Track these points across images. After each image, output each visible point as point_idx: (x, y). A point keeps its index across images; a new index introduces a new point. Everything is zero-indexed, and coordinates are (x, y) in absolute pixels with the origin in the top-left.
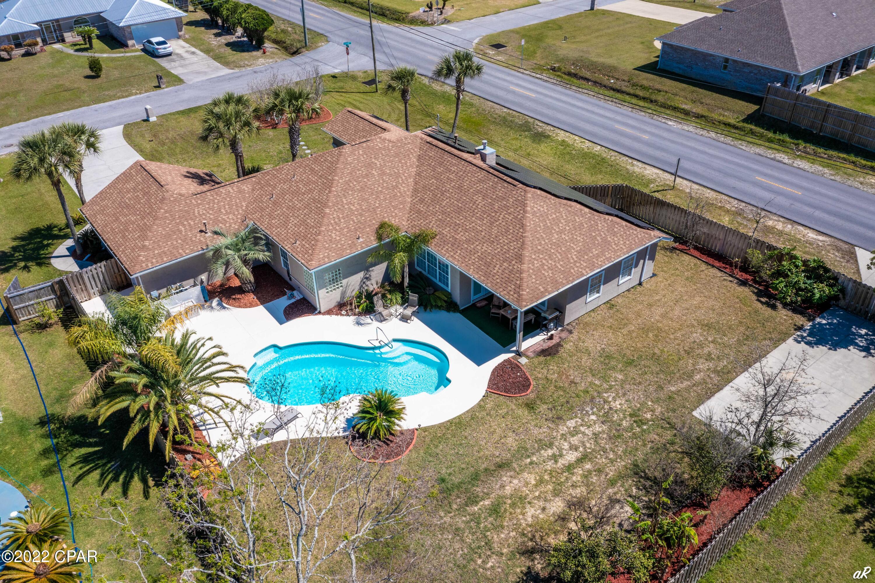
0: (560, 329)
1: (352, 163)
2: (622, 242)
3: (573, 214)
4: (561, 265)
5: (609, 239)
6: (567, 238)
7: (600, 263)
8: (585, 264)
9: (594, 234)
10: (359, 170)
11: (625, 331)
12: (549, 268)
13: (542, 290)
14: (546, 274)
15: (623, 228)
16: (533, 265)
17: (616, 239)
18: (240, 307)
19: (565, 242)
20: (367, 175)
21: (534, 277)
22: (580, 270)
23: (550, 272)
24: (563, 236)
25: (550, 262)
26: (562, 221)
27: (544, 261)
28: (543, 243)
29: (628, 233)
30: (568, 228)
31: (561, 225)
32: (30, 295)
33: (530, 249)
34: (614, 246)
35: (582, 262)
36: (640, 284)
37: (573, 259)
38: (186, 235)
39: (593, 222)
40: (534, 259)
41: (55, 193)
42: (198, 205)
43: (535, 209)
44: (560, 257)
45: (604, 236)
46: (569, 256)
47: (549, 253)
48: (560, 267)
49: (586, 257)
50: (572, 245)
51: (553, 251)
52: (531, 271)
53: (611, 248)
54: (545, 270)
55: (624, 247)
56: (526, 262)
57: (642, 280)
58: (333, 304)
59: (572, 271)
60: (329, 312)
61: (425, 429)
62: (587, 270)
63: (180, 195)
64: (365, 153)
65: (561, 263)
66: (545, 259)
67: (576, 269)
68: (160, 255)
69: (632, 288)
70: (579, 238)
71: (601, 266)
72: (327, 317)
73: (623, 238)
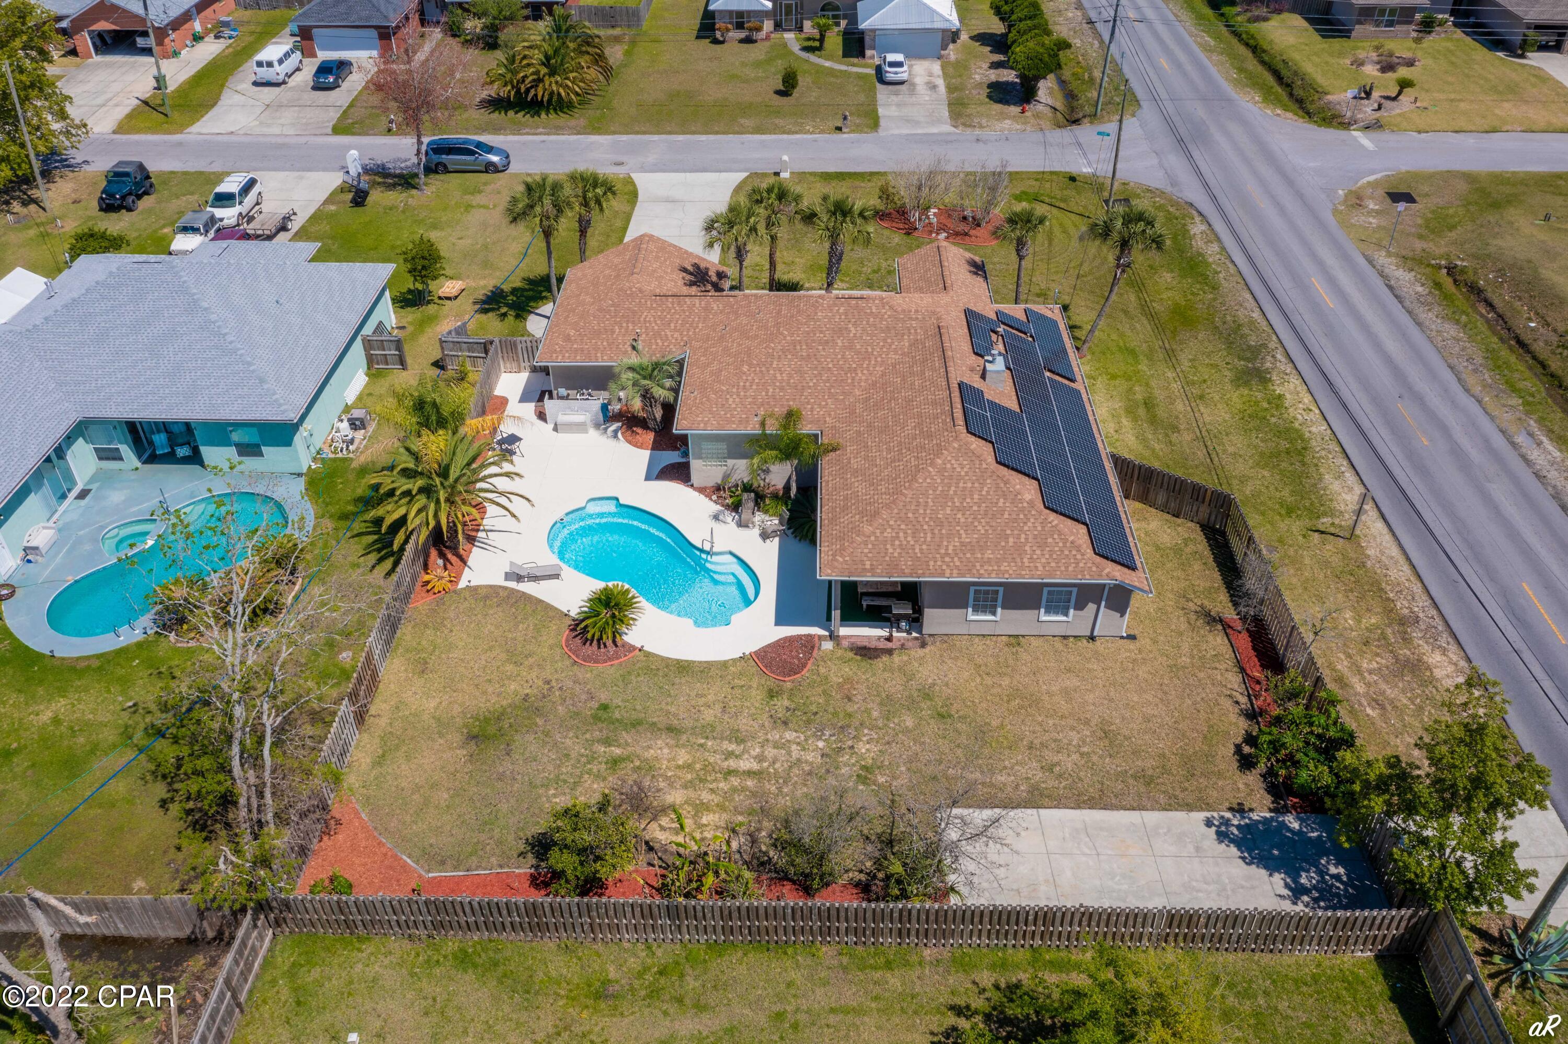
0: (914, 634)
1: (819, 320)
2: (1043, 560)
3: (1000, 493)
4: (921, 550)
5: (1027, 548)
6: (962, 520)
7: (982, 572)
8: (958, 563)
9: (1008, 532)
10: (821, 332)
11: (989, 681)
12: (901, 545)
13: (868, 567)
14: (891, 550)
15: (1065, 543)
16: (882, 533)
17: (1038, 552)
18: (630, 443)
19: (954, 524)
20: (827, 342)
21: (870, 546)
22: (944, 567)
23: (898, 550)
24: (959, 516)
25: (909, 539)
26: (976, 496)
27: (901, 534)
28: (921, 511)
29: (1067, 552)
30: (975, 508)
31: (968, 500)
32: (464, 346)
33: (896, 511)
34: (1025, 560)
35: (956, 559)
36: (1092, 638)
37: (947, 549)
38: (617, 339)
39: (1022, 516)
40: (890, 526)
41: (544, 244)
42: (652, 308)
43: (949, 466)
44: (929, 539)
45: (1023, 540)
46: (945, 543)
47: (919, 527)
48: (917, 551)
49: (968, 555)
50: (962, 532)
51: (926, 527)
52: (873, 538)
53: (1018, 560)
54: (892, 545)
55: (1041, 568)
56: (875, 525)
57: (1095, 634)
58: (711, 483)
59: (932, 563)
60: (701, 490)
61: (648, 655)
62: (955, 571)
63: (641, 291)
64: (846, 314)
65: (924, 547)
66: (905, 533)
67: (939, 563)
68: (576, 350)
69: (1075, 637)
70: (980, 528)
71: (981, 576)
72: (697, 494)
73: (1051, 555)
